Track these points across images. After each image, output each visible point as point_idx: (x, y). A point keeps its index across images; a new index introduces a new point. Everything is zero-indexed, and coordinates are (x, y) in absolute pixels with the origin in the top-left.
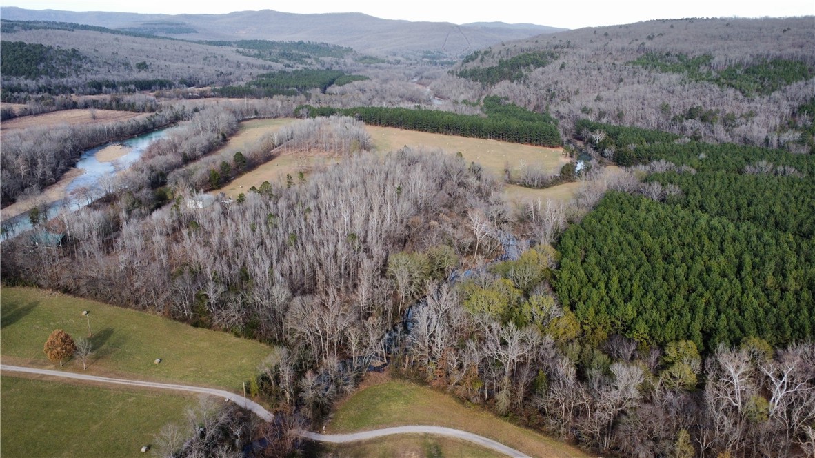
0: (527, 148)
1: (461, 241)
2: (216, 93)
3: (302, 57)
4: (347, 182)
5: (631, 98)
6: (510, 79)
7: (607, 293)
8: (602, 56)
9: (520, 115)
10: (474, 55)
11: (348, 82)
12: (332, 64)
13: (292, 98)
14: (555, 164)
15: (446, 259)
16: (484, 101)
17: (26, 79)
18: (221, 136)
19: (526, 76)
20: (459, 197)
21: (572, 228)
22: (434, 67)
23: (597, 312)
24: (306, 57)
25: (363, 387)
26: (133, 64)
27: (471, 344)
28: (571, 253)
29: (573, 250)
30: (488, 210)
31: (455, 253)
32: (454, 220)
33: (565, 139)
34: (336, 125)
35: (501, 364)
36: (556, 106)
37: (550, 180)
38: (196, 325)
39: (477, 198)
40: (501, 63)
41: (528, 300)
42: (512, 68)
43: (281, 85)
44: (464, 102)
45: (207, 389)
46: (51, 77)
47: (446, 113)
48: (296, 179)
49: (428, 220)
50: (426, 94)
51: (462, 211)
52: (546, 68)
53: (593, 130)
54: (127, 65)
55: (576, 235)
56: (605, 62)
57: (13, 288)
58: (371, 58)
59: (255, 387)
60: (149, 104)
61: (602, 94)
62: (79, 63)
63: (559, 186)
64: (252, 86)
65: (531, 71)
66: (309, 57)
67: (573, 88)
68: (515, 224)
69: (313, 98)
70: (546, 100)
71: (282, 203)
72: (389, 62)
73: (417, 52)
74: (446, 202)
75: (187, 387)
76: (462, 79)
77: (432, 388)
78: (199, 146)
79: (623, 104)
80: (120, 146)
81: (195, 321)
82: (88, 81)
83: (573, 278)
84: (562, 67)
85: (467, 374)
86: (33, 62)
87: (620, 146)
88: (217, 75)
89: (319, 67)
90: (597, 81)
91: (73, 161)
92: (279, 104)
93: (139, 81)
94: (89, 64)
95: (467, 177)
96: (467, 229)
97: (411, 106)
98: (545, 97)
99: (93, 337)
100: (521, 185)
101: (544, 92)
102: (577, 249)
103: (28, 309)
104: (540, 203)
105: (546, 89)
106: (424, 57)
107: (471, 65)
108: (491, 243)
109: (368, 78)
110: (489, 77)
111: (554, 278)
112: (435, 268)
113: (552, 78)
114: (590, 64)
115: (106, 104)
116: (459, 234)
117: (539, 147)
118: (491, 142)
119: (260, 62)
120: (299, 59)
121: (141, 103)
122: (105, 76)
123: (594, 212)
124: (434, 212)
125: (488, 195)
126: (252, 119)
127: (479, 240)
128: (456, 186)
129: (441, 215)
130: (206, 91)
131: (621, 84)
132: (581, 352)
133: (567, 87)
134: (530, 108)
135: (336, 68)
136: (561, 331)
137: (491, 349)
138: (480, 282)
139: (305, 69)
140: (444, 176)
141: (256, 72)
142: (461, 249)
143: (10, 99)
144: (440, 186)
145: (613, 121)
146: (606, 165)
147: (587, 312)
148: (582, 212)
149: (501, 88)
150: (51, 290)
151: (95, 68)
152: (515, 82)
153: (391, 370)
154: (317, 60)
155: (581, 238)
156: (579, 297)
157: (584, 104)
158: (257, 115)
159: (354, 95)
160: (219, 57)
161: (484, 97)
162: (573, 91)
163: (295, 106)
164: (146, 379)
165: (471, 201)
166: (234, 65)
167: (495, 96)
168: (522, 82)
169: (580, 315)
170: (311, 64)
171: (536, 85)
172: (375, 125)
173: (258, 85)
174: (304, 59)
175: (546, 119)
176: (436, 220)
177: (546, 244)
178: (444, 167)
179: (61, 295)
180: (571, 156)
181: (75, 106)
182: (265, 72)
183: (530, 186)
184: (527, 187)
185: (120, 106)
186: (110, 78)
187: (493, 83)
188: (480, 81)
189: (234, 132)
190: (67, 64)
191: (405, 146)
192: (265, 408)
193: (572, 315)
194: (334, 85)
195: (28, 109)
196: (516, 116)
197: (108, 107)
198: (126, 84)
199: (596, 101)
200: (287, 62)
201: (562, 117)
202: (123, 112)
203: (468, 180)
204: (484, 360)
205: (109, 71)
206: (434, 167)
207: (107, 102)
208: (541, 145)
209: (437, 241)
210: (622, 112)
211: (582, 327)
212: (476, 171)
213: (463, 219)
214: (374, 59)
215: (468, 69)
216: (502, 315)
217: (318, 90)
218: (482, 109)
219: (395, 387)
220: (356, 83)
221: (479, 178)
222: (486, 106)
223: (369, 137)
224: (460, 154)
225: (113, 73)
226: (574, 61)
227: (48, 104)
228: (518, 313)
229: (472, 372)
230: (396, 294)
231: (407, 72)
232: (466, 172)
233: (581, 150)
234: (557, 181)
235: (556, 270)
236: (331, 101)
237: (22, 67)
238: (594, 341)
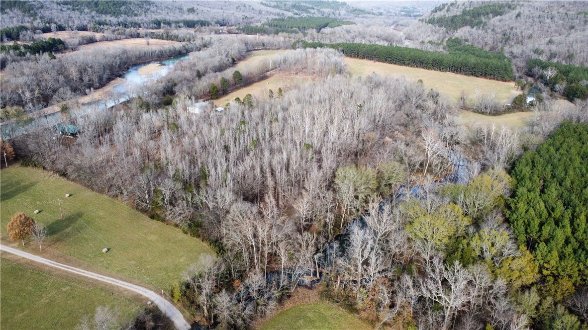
0: (482, 81)
1: (412, 158)
2: (240, 31)
3: (308, 8)
4: (316, 98)
5: (582, 42)
6: (470, 25)
7: (573, 233)
8: (556, 8)
9: (477, 53)
10: (441, 7)
11: (338, 26)
12: (330, 14)
13: (293, 35)
14: (507, 95)
15: (395, 175)
16: (447, 42)
17: (111, 16)
18: (230, 60)
19: (485, 23)
20: (416, 118)
21: (528, 155)
22: (409, 18)
23: (562, 257)
24: (311, 8)
25: (288, 304)
26: (185, 9)
27: (407, 280)
28: (528, 182)
29: (530, 179)
30: (442, 131)
31: (405, 170)
32: (408, 139)
33: (517, 75)
34: (321, 55)
35: (442, 308)
36: (510, 47)
37: (502, 109)
38: (152, 217)
39: (432, 120)
40: (465, 13)
41: (478, 231)
42: (473, 17)
43: (287, 26)
44: (430, 42)
45: (137, 287)
46: (128, 16)
47: (413, 50)
48: (276, 94)
49: (383, 136)
50: (399, 36)
51: (417, 130)
52: (503, 17)
53: (544, 67)
54: (181, 9)
55: (533, 162)
56: (558, 12)
57: (25, 168)
58: (360, 10)
59: (177, 294)
60: (188, 36)
61: (554, 38)
62: (148, 7)
63: (511, 115)
64: (266, 26)
65: (490, 19)
66: (313, 9)
67: (527, 33)
68: (467, 146)
69: (309, 36)
70: (501, 42)
71: (256, 113)
72: (373, 14)
73: (396, 7)
74: (402, 121)
75: (120, 282)
76: (430, 25)
77: (360, 318)
78: (211, 65)
79: (574, 47)
80: (159, 65)
81: (153, 213)
82: (152, 20)
83: (531, 210)
84: (518, 15)
85: (399, 314)
86: (118, 5)
87: (571, 83)
88: (243, 19)
89: (320, 15)
90: (549, 27)
91: (121, 73)
92: (282, 39)
93: (187, 21)
94: (155, 8)
95: (425, 100)
96: (419, 147)
97: (386, 44)
98: (501, 40)
99: (63, 219)
100: (475, 112)
101: (500, 36)
102: (535, 178)
103: (28, 187)
104: (494, 128)
105: (502, 33)
106: (402, 11)
107: (438, 14)
108: (442, 163)
109: (354, 23)
110: (453, 23)
111: (508, 207)
112: (384, 183)
113: (509, 25)
114: (544, 13)
115: (159, 35)
116: (411, 151)
117: (492, 81)
118: (450, 75)
119: (277, 11)
120: (305, 10)
121: (182, 35)
122: (164, 17)
123: (551, 141)
124: (390, 129)
125: (443, 117)
126: (260, 49)
127: (430, 159)
128: (414, 108)
129: (396, 132)
130: (232, 29)
131: (573, 30)
132: (540, 304)
133: (522, 32)
134: (487, 49)
135: (332, 16)
136: (517, 273)
137: (431, 289)
138: (426, 205)
139: (308, 16)
140: (404, 99)
141: (271, 17)
142: (411, 166)
143: (98, 30)
144: (400, 107)
145: (564, 61)
146: (556, 98)
147: (549, 254)
148: (537, 140)
149: (462, 33)
150: (52, 172)
151: (158, 11)
152: (475, 28)
153: (321, 288)
154: (318, 10)
155: (539, 167)
156: (539, 234)
157: (537, 46)
158: (264, 46)
159: (341, 34)
160: (247, 7)
161: (447, 39)
162: (526, 36)
163: (293, 41)
164: (87, 268)
165: (426, 122)
166: (258, 12)
167: (457, 38)
168: (481, 28)
169: (539, 257)
170: (314, 13)
171: (493, 30)
172: (354, 57)
173: (270, 25)
174: (309, 10)
175: (501, 57)
176: (390, 137)
177: (500, 170)
178: (405, 92)
179: (59, 177)
180: (523, 88)
181: (138, 36)
182: (277, 17)
183: (483, 113)
184: (479, 113)
185: (169, 37)
186: (168, 18)
187: (456, 29)
188: (445, 27)
189: (242, 58)
190: (140, 7)
191: (374, 72)
192: (185, 317)
193: (529, 256)
194: (328, 27)
195: (106, 37)
196: (474, 54)
197: (161, 37)
198: (177, 22)
199: (547, 44)
200: (296, 11)
201: (515, 57)
202: (170, 41)
203: (425, 103)
204: (421, 299)
205: (168, 13)
206: (396, 89)
207: (161, 34)
208: (494, 79)
209: (389, 156)
210: (573, 54)
211: (540, 272)
212: (434, 97)
213: (417, 137)
214: (362, 11)
215: (436, 17)
216: (446, 245)
217: (314, 31)
218: (444, 48)
219: (322, 310)
220: (344, 26)
221: (436, 103)
222: (448, 46)
223: (346, 65)
224: (421, 81)
225: (170, 14)
226: (530, 11)
227: (119, 34)
228: (465, 246)
229: (405, 313)
230: (339, 207)
231: (386, 21)
232: (425, 97)
233: (532, 85)
234: (508, 110)
235: (511, 200)
236: (322, 38)
237: (110, 8)
238: (556, 291)
